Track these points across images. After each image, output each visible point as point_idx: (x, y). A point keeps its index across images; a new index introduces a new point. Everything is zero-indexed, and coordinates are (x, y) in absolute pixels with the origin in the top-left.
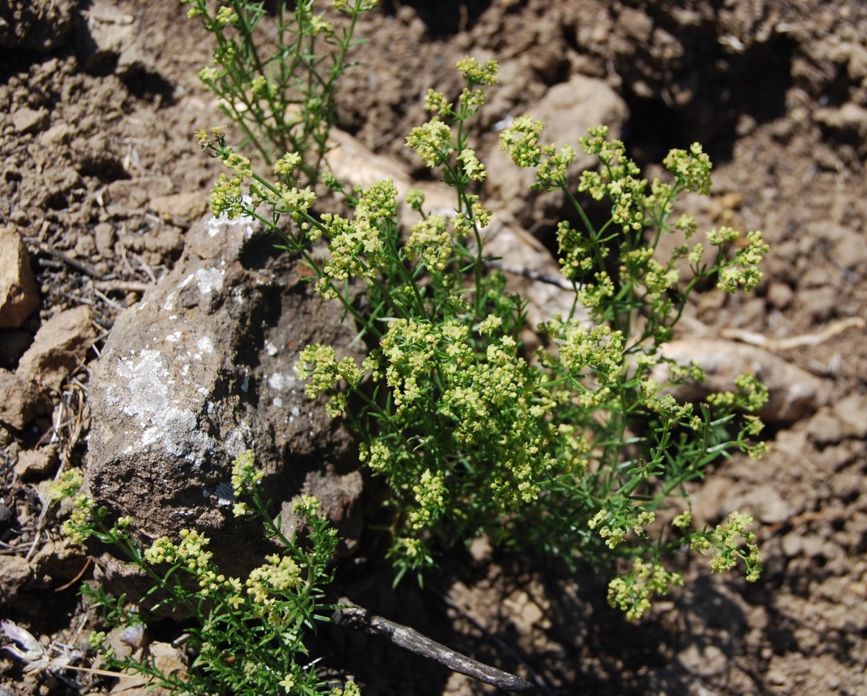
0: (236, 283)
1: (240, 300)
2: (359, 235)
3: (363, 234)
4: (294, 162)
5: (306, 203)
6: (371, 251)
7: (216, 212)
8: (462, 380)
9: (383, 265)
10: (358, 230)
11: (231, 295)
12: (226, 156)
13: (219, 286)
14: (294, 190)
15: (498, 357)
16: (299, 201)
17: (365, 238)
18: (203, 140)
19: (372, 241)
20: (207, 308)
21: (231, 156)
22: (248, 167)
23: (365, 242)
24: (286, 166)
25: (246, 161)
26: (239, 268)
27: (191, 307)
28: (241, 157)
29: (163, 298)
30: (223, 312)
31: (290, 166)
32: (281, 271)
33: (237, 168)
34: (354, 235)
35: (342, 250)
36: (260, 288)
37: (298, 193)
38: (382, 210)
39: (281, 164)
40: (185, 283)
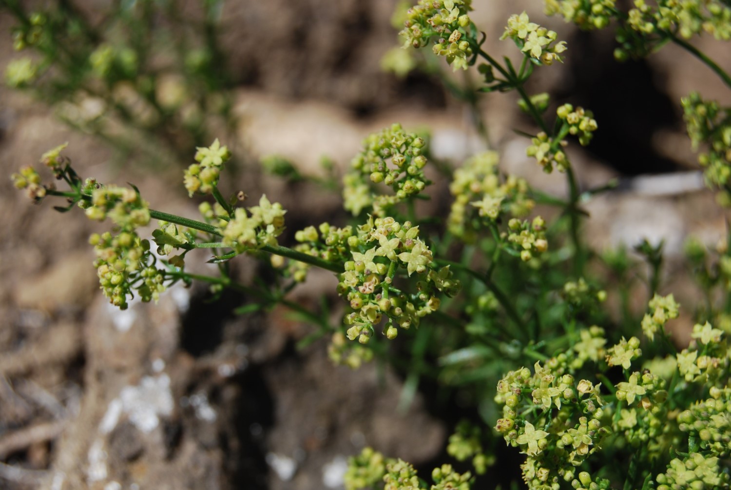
0: (190, 389)
1: (207, 413)
2: (387, 248)
3: (394, 243)
4: (218, 161)
5: (270, 229)
6: (420, 268)
7: (117, 299)
8: (652, 433)
9: (446, 284)
10: (383, 240)
11: (191, 412)
12: (88, 201)
13: (166, 404)
14: (240, 213)
15: (703, 370)
16: (257, 230)
17: (400, 250)
18: (33, 186)
19: (415, 250)
20: (160, 452)
21: (97, 196)
22: (136, 204)
23: (404, 257)
24: (207, 174)
25: (128, 195)
26: (186, 363)
27: (134, 457)
28: (115, 190)
29: (83, 458)
30: (189, 448)
31: (214, 171)
32: (251, 337)
33: (115, 215)
34: (380, 252)
35: (369, 287)
36: (232, 380)
37: (249, 215)
38: (408, 184)
39: (196, 175)
40: (110, 422)
